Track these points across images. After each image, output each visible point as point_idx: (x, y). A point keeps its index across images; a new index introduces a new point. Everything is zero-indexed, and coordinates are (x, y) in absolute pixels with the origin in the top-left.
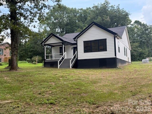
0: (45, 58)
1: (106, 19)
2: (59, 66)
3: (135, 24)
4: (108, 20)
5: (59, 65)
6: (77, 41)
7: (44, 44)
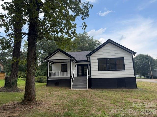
0: (48, 76)
6: (90, 58)
7: (47, 60)
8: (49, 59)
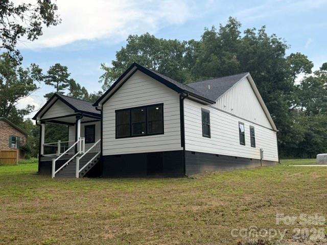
0: (42, 153)
1: (230, 60)
2: (54, 173)
3: (323, 71)
4: (233, 61)
5: (56, 170)
6: (101, 111)
7: (41, 120)
8: (42, 118)
